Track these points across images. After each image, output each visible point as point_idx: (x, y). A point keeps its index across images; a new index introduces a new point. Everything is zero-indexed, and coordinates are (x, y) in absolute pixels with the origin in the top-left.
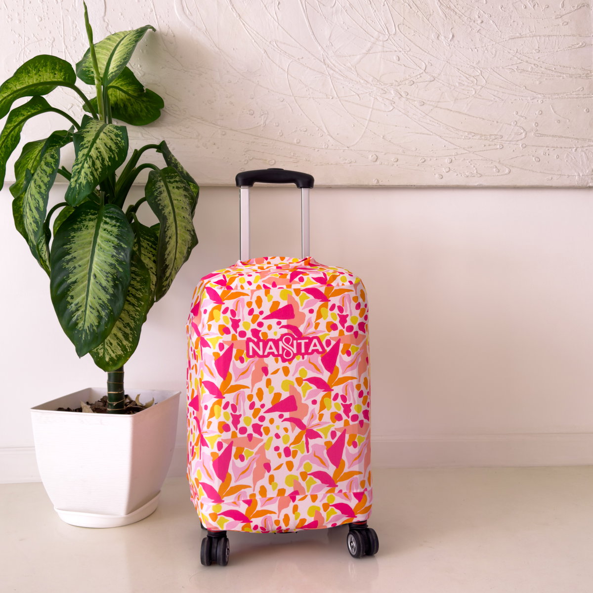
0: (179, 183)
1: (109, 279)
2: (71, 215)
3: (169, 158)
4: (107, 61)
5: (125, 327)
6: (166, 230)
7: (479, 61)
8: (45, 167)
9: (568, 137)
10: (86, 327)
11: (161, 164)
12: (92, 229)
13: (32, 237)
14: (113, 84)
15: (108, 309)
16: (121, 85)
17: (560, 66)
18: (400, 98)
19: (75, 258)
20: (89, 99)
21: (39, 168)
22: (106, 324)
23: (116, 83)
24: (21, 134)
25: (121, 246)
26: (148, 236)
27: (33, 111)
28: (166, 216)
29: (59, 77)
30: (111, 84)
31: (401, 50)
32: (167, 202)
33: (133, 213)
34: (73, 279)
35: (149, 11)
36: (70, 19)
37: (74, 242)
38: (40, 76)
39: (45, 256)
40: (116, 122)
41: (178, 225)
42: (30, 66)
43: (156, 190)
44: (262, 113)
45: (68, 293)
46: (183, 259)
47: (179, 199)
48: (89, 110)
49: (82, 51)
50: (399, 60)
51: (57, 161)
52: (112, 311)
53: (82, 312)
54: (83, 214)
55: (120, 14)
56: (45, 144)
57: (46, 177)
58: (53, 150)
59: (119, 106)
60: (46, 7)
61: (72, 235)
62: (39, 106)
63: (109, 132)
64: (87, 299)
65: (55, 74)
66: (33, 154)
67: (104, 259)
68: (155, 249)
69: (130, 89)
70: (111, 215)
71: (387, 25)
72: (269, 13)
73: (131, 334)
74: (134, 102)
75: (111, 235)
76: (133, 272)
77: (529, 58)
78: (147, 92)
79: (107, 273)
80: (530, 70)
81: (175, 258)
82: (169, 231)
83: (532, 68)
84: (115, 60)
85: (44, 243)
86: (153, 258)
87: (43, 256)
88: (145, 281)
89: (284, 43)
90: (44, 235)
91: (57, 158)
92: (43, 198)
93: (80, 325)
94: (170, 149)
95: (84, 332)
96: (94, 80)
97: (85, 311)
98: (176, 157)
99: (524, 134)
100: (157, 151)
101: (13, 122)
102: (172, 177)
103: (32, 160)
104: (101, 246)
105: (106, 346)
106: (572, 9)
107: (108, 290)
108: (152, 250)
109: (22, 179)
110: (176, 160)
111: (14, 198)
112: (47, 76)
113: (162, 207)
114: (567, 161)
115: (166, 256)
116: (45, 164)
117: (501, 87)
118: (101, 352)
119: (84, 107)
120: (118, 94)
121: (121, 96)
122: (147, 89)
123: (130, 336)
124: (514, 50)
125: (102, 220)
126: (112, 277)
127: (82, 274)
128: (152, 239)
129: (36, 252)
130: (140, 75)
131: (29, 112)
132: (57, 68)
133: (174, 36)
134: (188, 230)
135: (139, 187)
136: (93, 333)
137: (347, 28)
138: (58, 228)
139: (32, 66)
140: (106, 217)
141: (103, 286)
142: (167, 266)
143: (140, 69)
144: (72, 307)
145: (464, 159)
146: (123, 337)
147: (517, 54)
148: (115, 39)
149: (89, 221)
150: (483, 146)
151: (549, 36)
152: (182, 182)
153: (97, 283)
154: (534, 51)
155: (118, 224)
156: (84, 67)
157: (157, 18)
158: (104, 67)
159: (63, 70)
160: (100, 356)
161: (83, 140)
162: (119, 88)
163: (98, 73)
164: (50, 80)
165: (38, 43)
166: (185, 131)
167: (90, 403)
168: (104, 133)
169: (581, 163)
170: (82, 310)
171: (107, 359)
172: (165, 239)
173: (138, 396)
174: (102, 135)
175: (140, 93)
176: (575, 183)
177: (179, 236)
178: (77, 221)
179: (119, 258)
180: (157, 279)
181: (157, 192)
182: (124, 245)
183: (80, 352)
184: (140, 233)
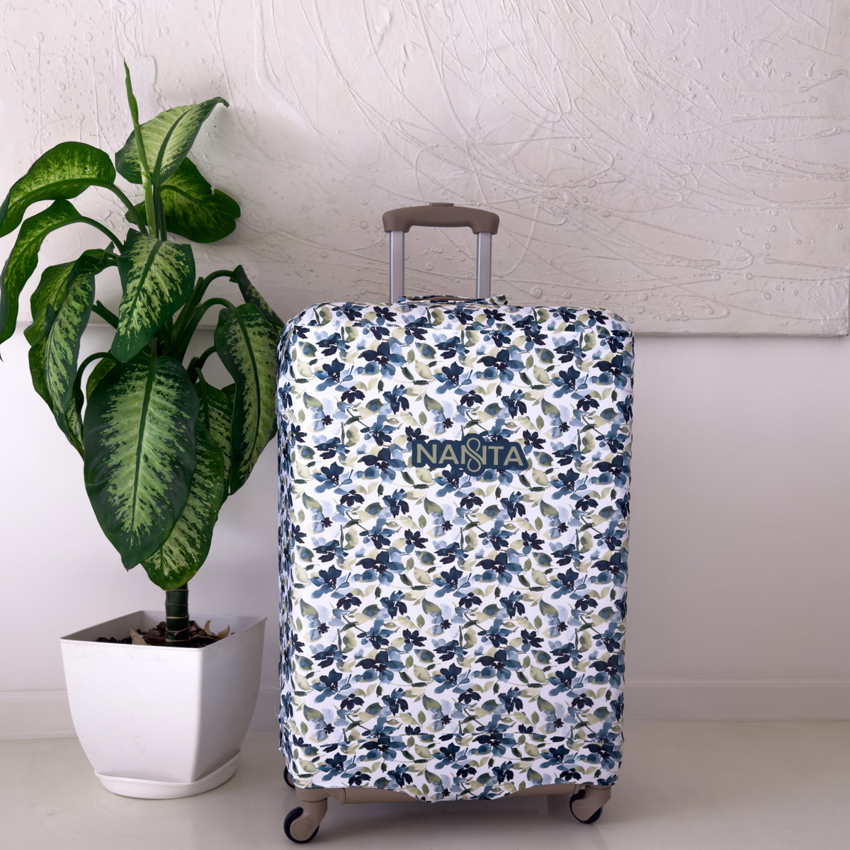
0: (262, 327)
1: (166, 462)
2: (112, 370)
3: (248, 291)
4: (159, 148)
5: (190, 529)
6: (244, 394)
7: (689, 154)
8: (74, 303)
9: (811, 265)
10: (135, 529)
11: (235, 296)
12: (140, 390)
13: (57, 402)
14: (167, 183)
15: (165, 503)
16: (179, 185)
17: (804, 162)
18: (575, 206)
19: (117, 431)
20: (134, 204)
21: (65, 304)
22: (164, 524)
23: (172, 181)
24: (39, 254)
25: (181, 415)
26: (219, 402)
27: (56, 222)
28: (244, 375)
29: (90, 173)
30: (165, 183)
32: (245, 354)
33: (197, 368)
34: (115, 462)
35: (219, 76)
36: (106, 87)
37: (115, 409)
38: (64, 171)
39: (76, 428)
40: (172, 238)
41: (260, 387)
42: (50, 158)
43: (230, 337)
44: (379, 227)
45: (109, 480)
46: (269, 435)
47: (262, 350)
48: (134, 220)
49: (124, 135)
50: (575, 151)
51: (91, 294)
52: (170, 507)
53: (129, 507)
54: (128, 370)
55: (177, 80)
56: (73, 269)
57: (76, 318)
58: (84, 278)
59: (177, 214)
60: (71, 69)
61: (113, 400)
62: (63, 213)
63: (166, 253)
64: (136, 490)
65: (86, 168)
66: (56, 283)
67: (158, 434)
68: (229, 421)
69: (192, 190)
70: (167, 372)
71: (559, 99)
72: (391, 81)
73: (199, 538)
74: (198, 209)
75: (168, 400)
76: (201, 453)
77: (760, 149)
78: (215, 194)
79: (162, 454)
80: (760, 166)
82: (249, 394)
83: (763, 163)
84: (172, 147)
85: (73, 411)
86: (226, 434)
87: (73, 428)
88: (217, 467)
89: (412, 125)
90: (74, 399)
91: (91, 289)
92: (71, 346)
93: (126, 525)
94: (249, 277)
95: (132, 535)
96: (141, 177)
97: (133, 506)
98: (258, 289)
99: (749, 260)
100: (230, 280)
101: (27, 238)
102: (252, 319)
103: (54, 291)
104: (153, 415)
105: (164, 555)
106: (824, 78)
107: (164, 477)
108: (224, 421)
109: (42, 319)
110: (257, 293)
111: (29, 347)
112: (74, 172)
113: (238, 362)
114: (809, 299)
115: (244, 431)
116: (74, 299)
117: (718, 191)
118: (158, 563)
119: (127, 216)
120: (175, 197)
121: (179, 201)
122: (216, 190)
123: (197, 541)
124: (738, 139)
125: (154, 378)
126: (169, 459)
127: (128, 454)
128: (225, 407)
129: (63, 423)
130: (206, 168)
131: (49, 222)
132: (89, 159)
135: (205, 331)
136: (144, 536)
137: (501, 104)
138: (92, 390)
139: (52, 158)
140: (160, 374)
141: (158, 471)
142: (246, 445)
143: (206, 160)
144: (114, 500)
145: (666, 295)
146: (187, 543)
147: (744, 143)
148: (170, 118)
149: (136, 379)
150: (692, 276)
151: (789, 118)
152: (266, 326)
153: (150, 467)
154: (768, 141)
155: (177, 385)
156: (127, 158)
157: (230, 88)
158: (155, 158)
159: (97, 163)
160: (156, 568)
161: (132, 267)
162: (176, 188)
163: (147, 167)
164: (79, 178)
165: (60, 123)
166: (270, 252)
167: (142, 631)
168: (160, 255)
169: (828, 302)
170: (129, 504)
171: (166, 573)
172: (243, 407)
173: (209, 622)
174: (157, 258)
175: (206, 196)
176: (819, 331)
177: (263, 402)
178: (120, 380)
179: (179, 432)
180: (233, 462)
181: (231, 340)
182: (185, 415)
183: (128, 563)
184: (208, 397)
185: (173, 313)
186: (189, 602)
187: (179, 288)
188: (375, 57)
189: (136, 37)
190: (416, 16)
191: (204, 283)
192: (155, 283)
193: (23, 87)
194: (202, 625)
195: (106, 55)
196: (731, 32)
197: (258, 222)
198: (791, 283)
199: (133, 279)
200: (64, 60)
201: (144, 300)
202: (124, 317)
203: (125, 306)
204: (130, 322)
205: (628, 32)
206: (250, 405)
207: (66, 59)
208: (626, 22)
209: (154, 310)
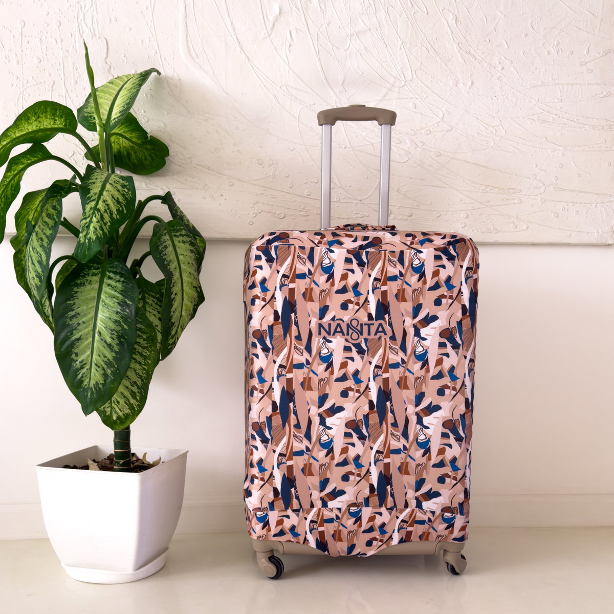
0: (185, 237)
1: (114, 336)
2: (74, 268)
3: (174, 210)
4: (110, 106)
5: (132, 386)
6: (171, 286)
7: (499, 110)
8: (47, 219)
9: (588, 192)
10: (91, 385)
11: (166, 216)
12: (95, 284)
13: (35, 292)
14: (115, 131)
15: (114, 367)
16: (124, 132)
17: (583, 117)
18: (415, 148)
19: (78, 314)
20: (91, 147)
21: (40, 220)
22: (112, 382)
23: (119, 129)
24: (21, 183)
25: (126, 302)
26: (153, 292)
27: (33, 160)
28: (171, 272)
29: (59, 123)
30: (113, 131)
31: (417, 97)
32: (172, 257)
33: (137, 267)
34: (77, 336)
35: (154, 53)
36: (70, 60)
37: (77, 297)
38: (40, 122)
40: (118, 172)
41: (184, 282)
42: (30, 112)
43: (161, 244)
44: (271, 163)
45: (73, 350)
46: (190, 317)
47: (185, 254)
48: (91, 158)
49: (84, 95)
50: (415, 108)
51: (60, 213)
52: (117, 369)
53: (87, 369)
54: (87, 268)
55: (123, 56)
56: (46, 195)
57: (48, 230)
58: (54, 201)
59: (122, 154)
60: (45, 48)
61: (75, 291)
62: (39, 153)
63: (115, 182)
64: (92, 357)
65: (56, 120)
66: (33, 204)
67: (108, 316)
68: (160, 306)
69: (134, 136)
70: (115, 270)
71: (404, 70)
72: (280, 56)
73: (138, 392)
74: (138, 150)
75: (115, 291)
76: (140, 330)
77: (550, 107)
78: (150, 140)
79: (112, 331)
80: (551, 120)
81: (181, 316)
82: (175, 287)
83: (553, 118)
84: (119, 105)
85: (46, 298)
86: (158, 316)
87: (46, 311)
88: (152, 340)
89: (295, 88)
90: (47, 290)
91: (59, 209)
92: (45, 251)
93: (85, 383)
94: (176, 200)
95: (89, 390)
96: (96, 127)
97: (91, 368)
98: (182, 209)
99: (543, 188)
100: (162, 203)
101: (12, 172)
102: (177, 231)
103: (32, 210)
104: (104, 302)
105: (113, 405)
107: (113, 347)
108: (157, 307)
109: (23, 231)
110: (181, 212)
111: (14, 251)
112: (47, 123)
113: (167, 262)
114: (586, 217)
115: (172, 314)
116: (47, 216)
117: (520, 138)
118: (108, 410)
119: (86, 155)
120: (121, 142)
121: (124, 144)
122: (151, 136)
123: (137, 394)
124: (535, 100)
125: (105, 275)
126: (116, 334)
127: (86, 330)
128: (157, 296)
129: (39, 307)
130: (144, 120)
131: (29, 160)
132: (58, 114)
133: (180, 79)
134: (194, 287)
135: (143, 240)
136: (98, 391)
137: (361, 73)
138: (60, 283)
140: (110, 272)
141: (108, 343)
142: (173, 324)
143: (144, 114)
144: (76, 364)
145: (481, 214)
146: (130, 396)
147: (539, 103)
148: (118, 83)
149: (92, 275)
150: (501, 200)
151: (572, 84)
152: (188, 236)
153: (102, 340)
154: (557, 101)
155: (122, 279)
156: (86, 113)
157: (161, 60)
158: (106, 113)
159: (64, 116)
160: (107, 414)
161: (89, 192)
162: (122, 135)
163: (100, 119)
164: (50, 127)
165: (37, 87)
166: (191, 181)
167: (97, 460)
168: (110, 184)
169: (600, 220)
170: (87, 367)
171: (115, 418)
172: (171, 296)
173: (145, 454)
174: (108, 186)
175: (144, 140)
176: (594, 241)
177: (186, 293)
178: (81, 276)
179: (124, 314)
180: (163, 336)
181: (162, 246)
182: (128, 302)
183: (86, 411)
184: (145, 289)
185: (119, 227)
186: (131, 439)
187: (124, 208)
188: (268, 39)
189: (92, 24)
190: (298, 9)
191: (143, 205)
192: (106, 205)
193: (9, 61)
194: (141, 457)
195: (70, 37)
196: (530, 22)
197: (182, 160)
198: (574, 205)
199: (90, 201)
200: (40, 40)
201: (99, 217)
202: (83, 230)
203: (84, 221)
204: (87, 233)
205: (454, 21)
206: (176, 294)
207: (41, 40)
208: (453, 14)
209: (105, 224)
